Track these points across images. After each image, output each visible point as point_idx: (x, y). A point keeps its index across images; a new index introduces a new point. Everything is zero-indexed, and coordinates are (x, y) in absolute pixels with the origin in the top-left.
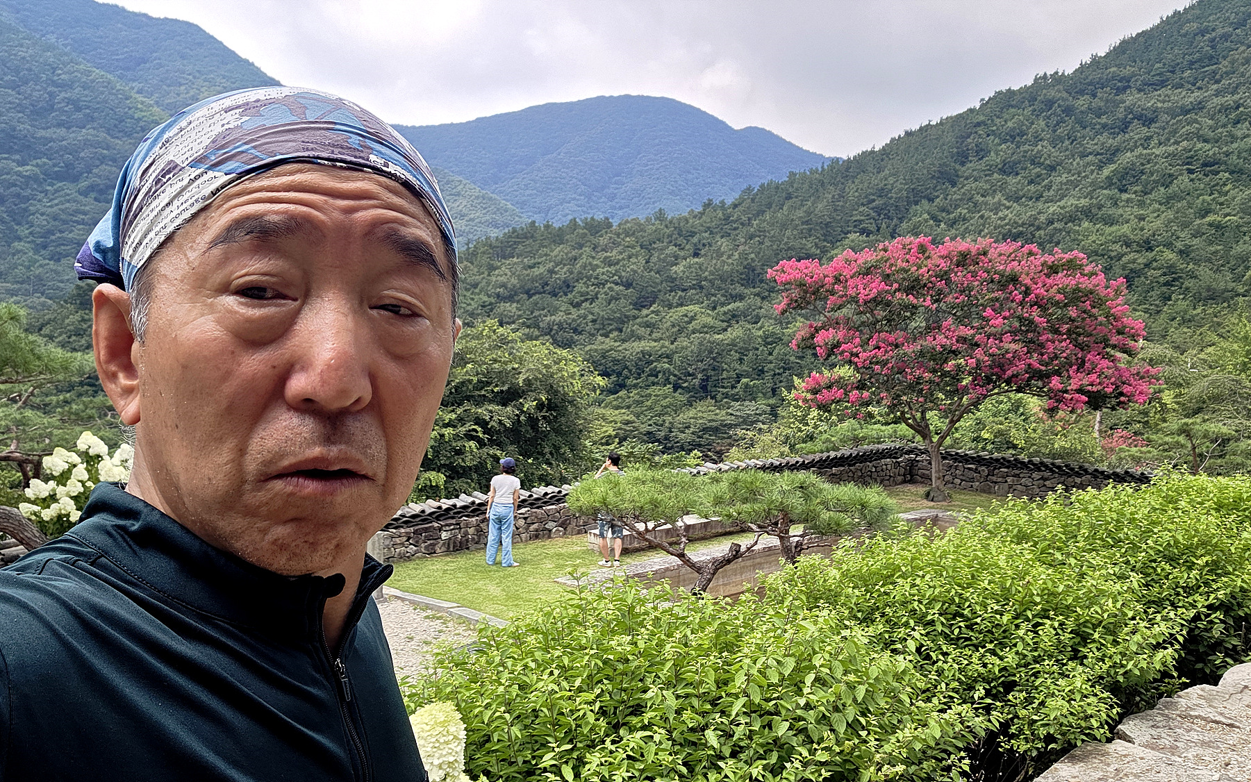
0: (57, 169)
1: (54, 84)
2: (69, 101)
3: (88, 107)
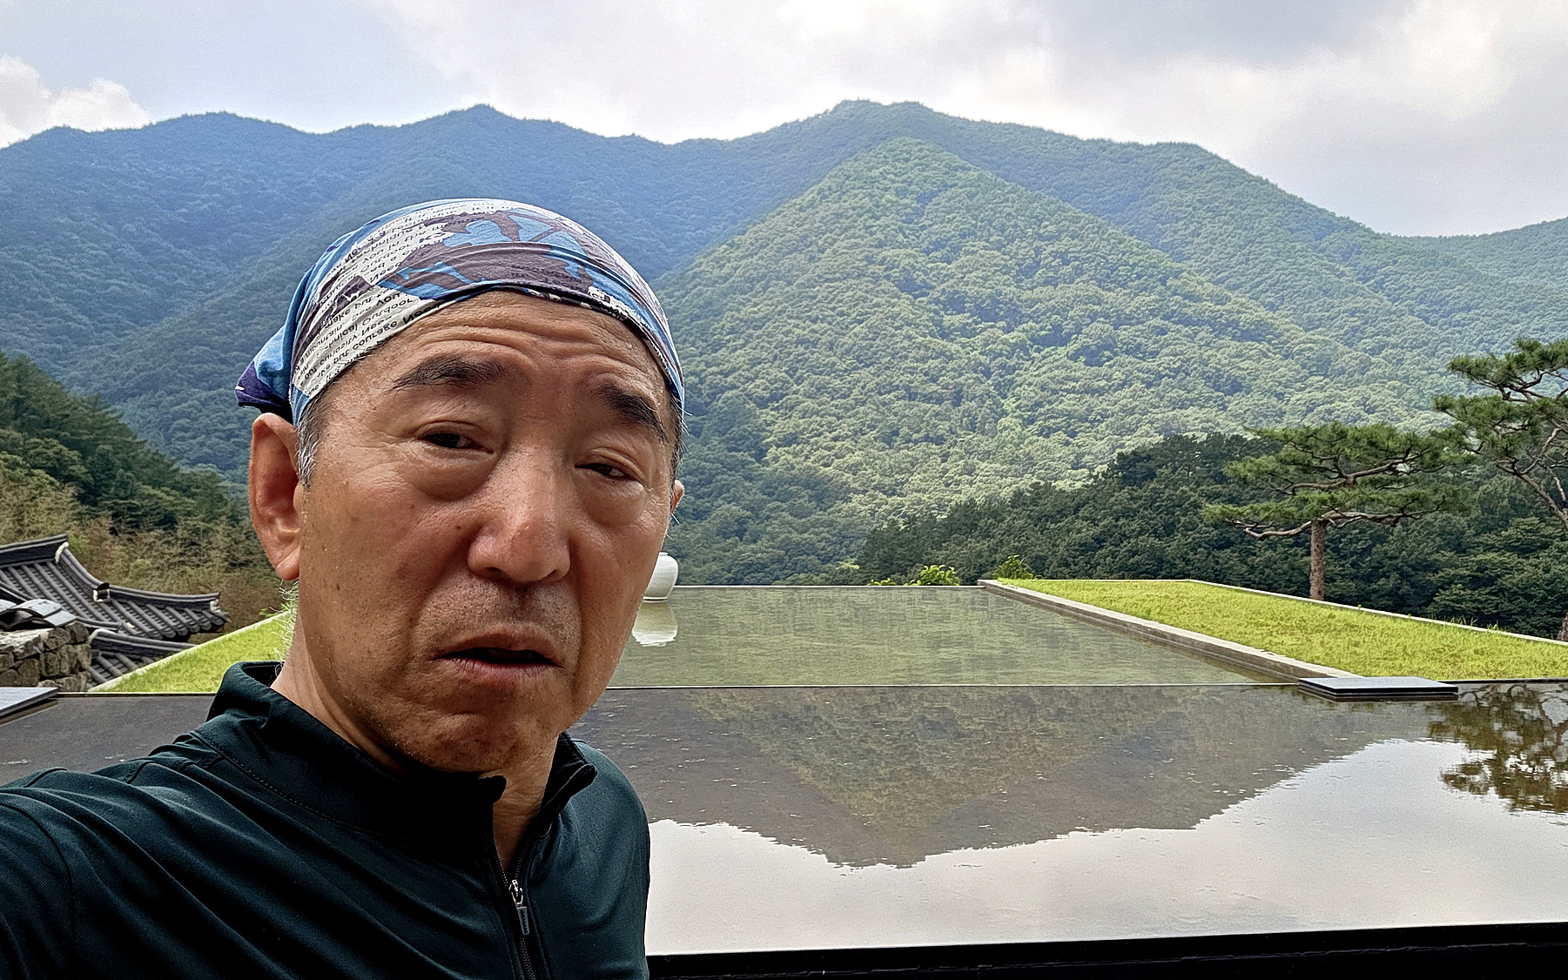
0: (1043, 333)
1: (1040, 237)
2: (1055, 255)
3: (1077, 259)
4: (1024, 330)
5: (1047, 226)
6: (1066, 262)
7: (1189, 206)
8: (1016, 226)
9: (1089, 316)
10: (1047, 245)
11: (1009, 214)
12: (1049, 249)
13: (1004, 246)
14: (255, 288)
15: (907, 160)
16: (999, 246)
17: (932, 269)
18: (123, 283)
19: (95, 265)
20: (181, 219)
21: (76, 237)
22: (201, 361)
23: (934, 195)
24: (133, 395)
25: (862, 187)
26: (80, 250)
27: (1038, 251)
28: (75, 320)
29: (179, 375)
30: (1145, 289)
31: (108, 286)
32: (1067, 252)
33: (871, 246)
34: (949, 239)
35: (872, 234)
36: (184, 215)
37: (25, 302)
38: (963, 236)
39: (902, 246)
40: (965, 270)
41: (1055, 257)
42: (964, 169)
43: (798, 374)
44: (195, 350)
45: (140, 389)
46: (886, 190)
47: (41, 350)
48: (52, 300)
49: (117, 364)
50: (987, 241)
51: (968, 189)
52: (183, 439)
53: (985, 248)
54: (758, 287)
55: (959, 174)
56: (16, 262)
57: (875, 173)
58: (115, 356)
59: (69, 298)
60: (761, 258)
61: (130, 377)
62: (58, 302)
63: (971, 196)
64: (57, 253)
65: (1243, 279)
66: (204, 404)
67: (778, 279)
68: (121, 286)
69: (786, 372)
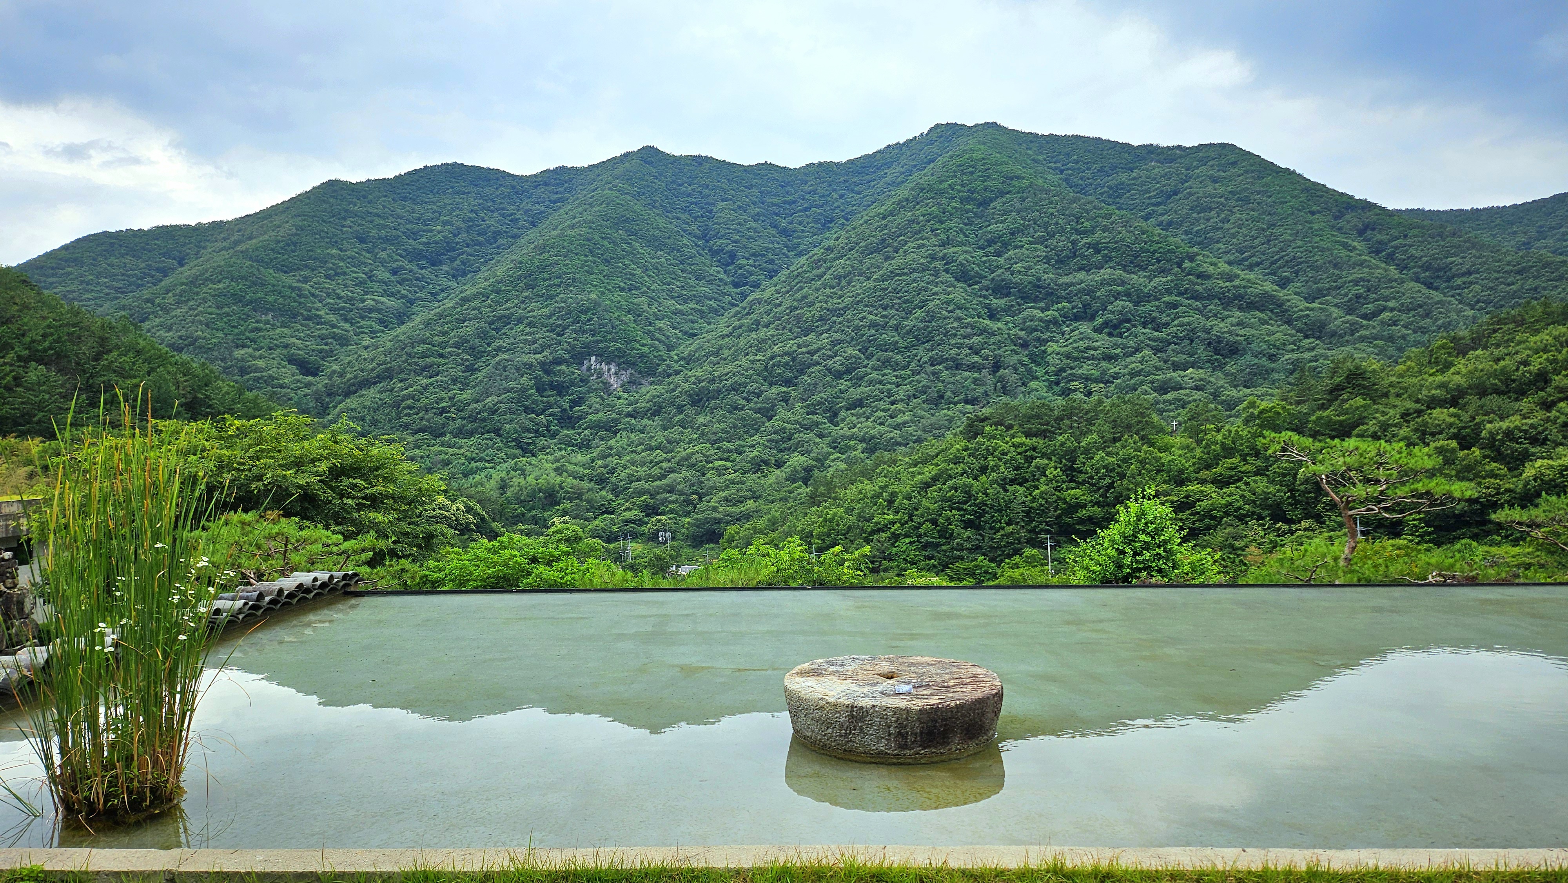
4: (1058, 310)
5: (1083, 223)
6: (1098, 251)
7: (1221, 197)
8: (1057, 223)
9: (1113, 296)
10: (1082, 238)
11: (1052, 214)
12: (1085, 241)
13: (1046, 241)
14: (465, 300)
15: (972, 173)
16: (1042, 241)
17: (985, 262)
18: (376, 298)
19: (356, 285)
20: (421, 247)
21: (342, 264)
22: (424, 356)
23: (992, 200)
24: (375, 383)
25: (932, 198)
26: (345, 274)
28: (338, 328)
29: (408, 367)
30: (1163, 271)
31: (363, 301)
32: (1098, 243)
33: (935, 246)
34: (1000, 237)
35: (938, 235)
36: (424, 244)
37: (302, 314)
38: (1012, 234)
39: (961, 244)
40: (1013, 261)
41: (1089, 248)
42: (1018, 177)
43: (869, 352)
44: (420, 349)
45: (379, 378)
46: (953, 199)
47: (313, 351)
48: (322, 313)
49: (365, 359)
50: (1032, 237)
51: (1019, 195)
52: (409, 415)
53: (1031, 243)
54: (844, 283)
55: (1014, 182)
56: (295, 285)
57: (945, 185)
58: (365, 354)
59: (333, 310)
60: (849, 258)
61: (373, 369)
62: (327, 314)
63: (1023, 200)
64: (328, 277)
65: (1264, 257)
66: (425, 388)
67: (860, 275)
68: (374, 300)
69: (859, 350)
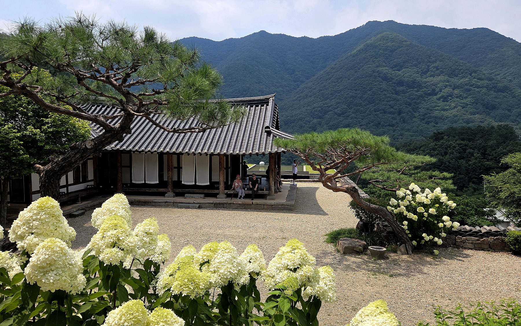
0: (429, 92)
1: (430, 62)
2: (434, 67)
3: (441, 68)
4: (423, 91)
5: (432, 58)
6: (438, 69)
7: (483, 49)
8: (422, 59)
9: (444, 86)
10: (431, 64)
11: (420, 55)
13: (417, 65)
15: (387, 40)
16: (416, 65)
17: (393, 73)
23: (395, 50)
27: (428, 66)
30: (464, 77)
32: (438, 66)
33: (374, 67)
34: (400, 64)
35: (375, 63)
38: (404, 63)
39: (384, 66)
40: (404, 73)
41: (434, 68)
42: (405, 41)
43: (350, 107)
46: (380, 49)
50: (412, 64)
53: (411, 66)
55: (404, 43)
57: (377, 44)
60: (341, 72)
63: (408, 50)
65: (501, 72)
67: (345, 78)
69: (347, 106)
